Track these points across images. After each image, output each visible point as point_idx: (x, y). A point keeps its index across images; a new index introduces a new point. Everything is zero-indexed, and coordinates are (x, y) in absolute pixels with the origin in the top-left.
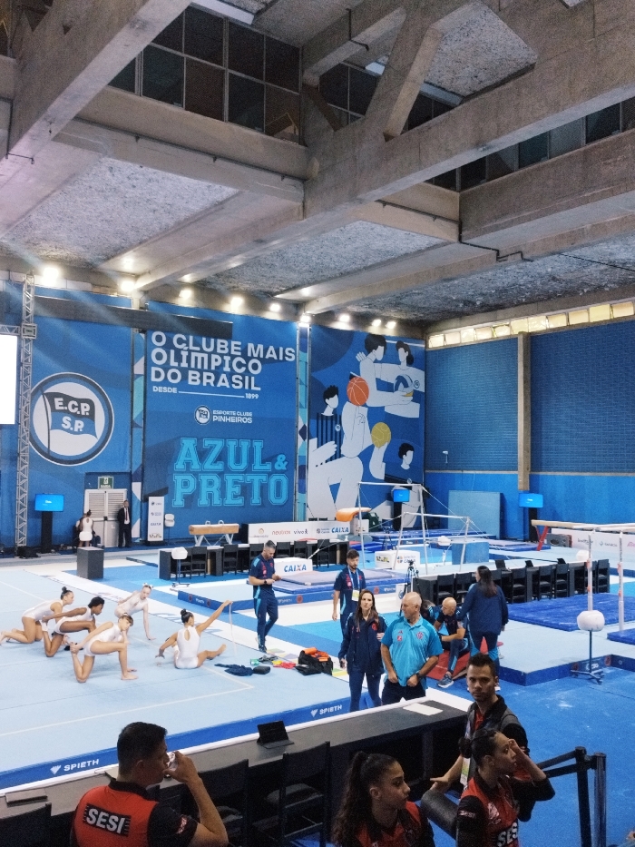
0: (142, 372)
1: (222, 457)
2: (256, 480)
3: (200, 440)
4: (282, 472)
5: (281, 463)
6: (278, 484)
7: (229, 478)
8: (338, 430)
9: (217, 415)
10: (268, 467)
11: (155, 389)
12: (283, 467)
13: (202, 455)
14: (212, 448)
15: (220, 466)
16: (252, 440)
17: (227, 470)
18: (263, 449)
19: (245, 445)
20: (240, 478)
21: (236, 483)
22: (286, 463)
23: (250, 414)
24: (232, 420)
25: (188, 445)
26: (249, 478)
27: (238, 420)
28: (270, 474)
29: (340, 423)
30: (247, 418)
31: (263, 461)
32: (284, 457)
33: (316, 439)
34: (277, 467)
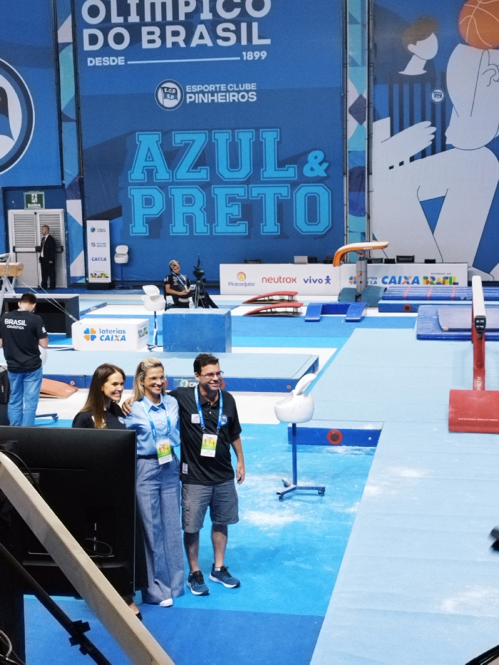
0: (70, 39)
1: (205, 159)
2: (269, 196)
3: (166, 135)
4: (318, 180)
5: (315, 165)
6: (312, 202)
7: (220, 193)
8: (438, 100)
9: (194, 93)
10: (290, 172)
11: (91, 62)
12: (320, 171)
13: (172, 157)
14: (187, 146)
15: (203, 174)
16: (257, 129)
17: (216, 179)
18: (278, 143)
19: (245, 138)
20: (240, 191)
21: (231, 200)
22: (325, 165)
23: (253, 86)
24: (219, 98)
25: (148, 143)
26: (256, 191)
27: (231, 98)
28: (294, 185)
29: (444, 87)
30: (248, 93)
31: (281, 164)
32: (320, 155)
33: (388, 120)
34: (307, 172)
